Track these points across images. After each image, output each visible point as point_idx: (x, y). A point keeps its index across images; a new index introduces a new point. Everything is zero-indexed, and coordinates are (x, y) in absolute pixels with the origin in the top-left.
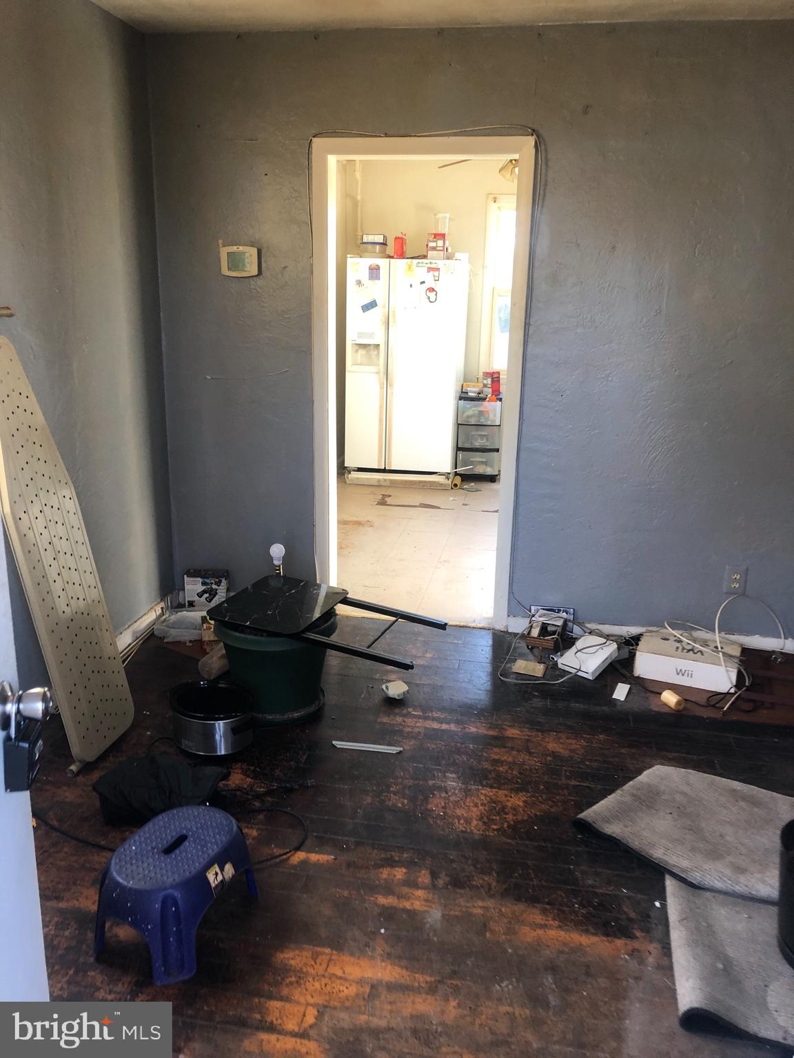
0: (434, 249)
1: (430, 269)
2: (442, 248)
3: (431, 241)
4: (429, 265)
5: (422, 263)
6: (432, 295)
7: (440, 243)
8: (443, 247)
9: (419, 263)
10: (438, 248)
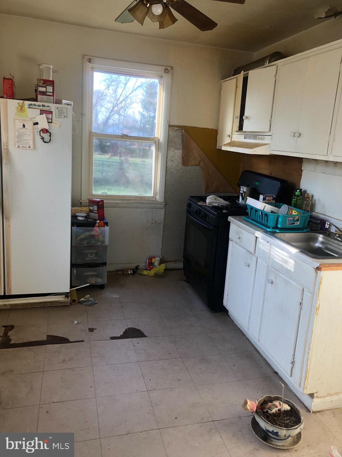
0: (43, 93)
1: (42, 112)
2: (52, 94)
3: (40, 86)
4: (41, 108)
5: (35, 105)
6: (46, 136)
7: (50, 89)
8: (53, 92)
9: (31, 104)
10: (48, 94)
